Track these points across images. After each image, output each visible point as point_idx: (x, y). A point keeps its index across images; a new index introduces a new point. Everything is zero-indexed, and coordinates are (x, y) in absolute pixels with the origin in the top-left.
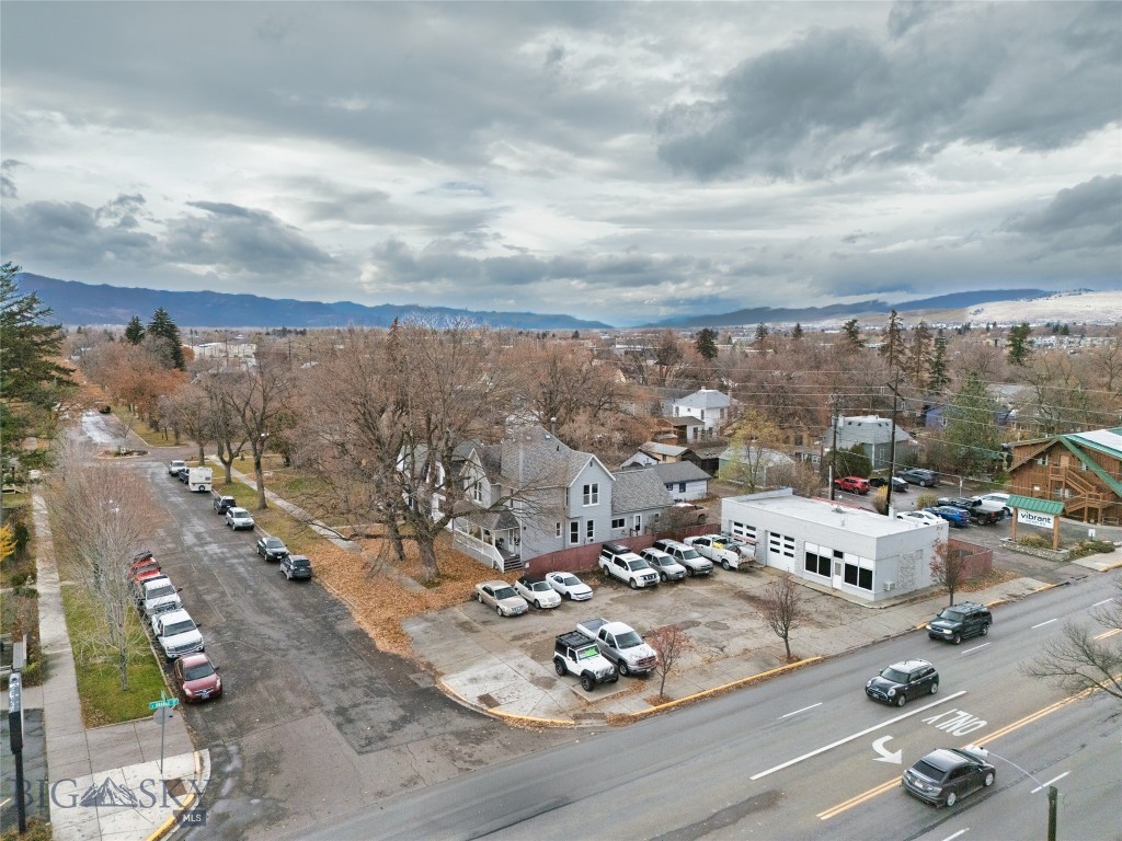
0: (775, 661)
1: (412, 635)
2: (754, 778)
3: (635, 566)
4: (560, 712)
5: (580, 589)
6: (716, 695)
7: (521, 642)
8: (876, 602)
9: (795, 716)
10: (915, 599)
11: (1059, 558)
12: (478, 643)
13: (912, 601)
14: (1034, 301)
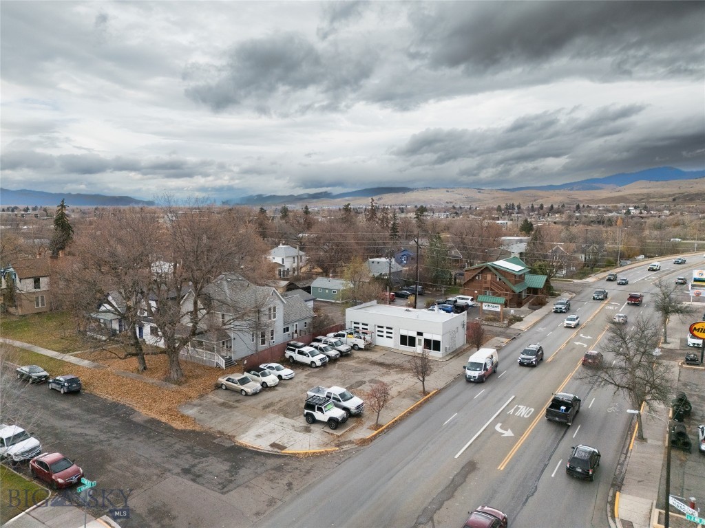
0: (418, 396)
1: (193, 416)
2: (456, 457)
3: (312, 354)
4: (326, 445)
5: (286, 372)
6: (402, 419)
7: (271, 409)
8: (443, 358)
9: (450, 422)
10: (458, 354)
11: (504, 326)
12: (243, 414)
13: (457, 355)
14: (406, 194)
